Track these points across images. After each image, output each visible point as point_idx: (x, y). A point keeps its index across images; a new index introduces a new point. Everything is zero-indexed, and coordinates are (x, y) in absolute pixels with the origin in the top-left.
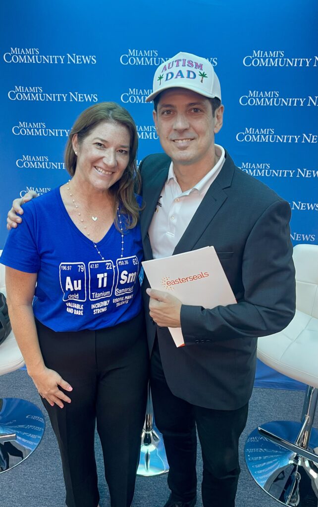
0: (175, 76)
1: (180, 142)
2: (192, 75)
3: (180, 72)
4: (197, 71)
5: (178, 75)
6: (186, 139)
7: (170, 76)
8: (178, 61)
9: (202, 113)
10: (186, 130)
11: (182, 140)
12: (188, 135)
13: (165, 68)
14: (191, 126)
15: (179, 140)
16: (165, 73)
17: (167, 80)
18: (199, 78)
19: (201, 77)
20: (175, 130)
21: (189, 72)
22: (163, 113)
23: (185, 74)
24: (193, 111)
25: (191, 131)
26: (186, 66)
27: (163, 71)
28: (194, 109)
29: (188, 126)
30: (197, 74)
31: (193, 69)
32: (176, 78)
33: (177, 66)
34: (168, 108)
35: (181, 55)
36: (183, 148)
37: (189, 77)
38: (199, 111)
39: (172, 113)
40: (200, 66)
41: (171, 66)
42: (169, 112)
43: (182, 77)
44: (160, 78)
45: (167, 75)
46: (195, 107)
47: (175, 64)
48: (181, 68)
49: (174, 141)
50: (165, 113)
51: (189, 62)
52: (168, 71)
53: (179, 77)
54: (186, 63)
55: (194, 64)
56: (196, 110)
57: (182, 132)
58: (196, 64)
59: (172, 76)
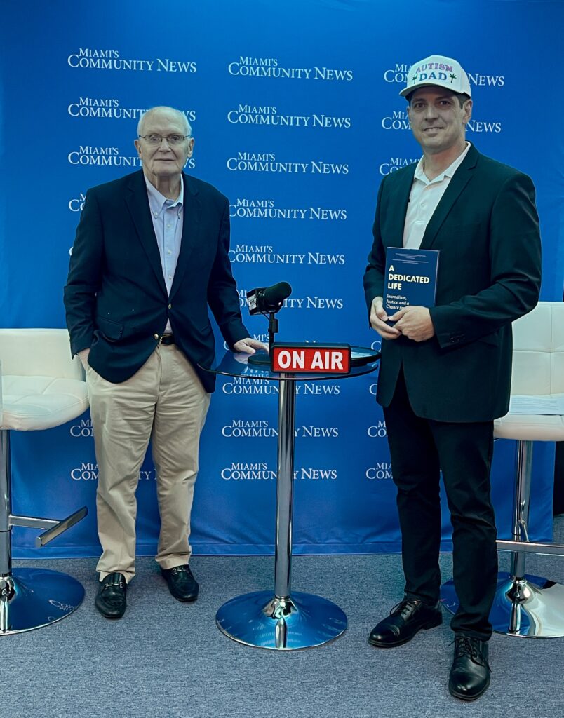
0: (428, 77)
2: (443, 77)
3: (433, 73)
4: (448, 73)
5: (431, 76)
8: (431, 65)
9: (450, 105)
10: (435, 119)
11: (432, 128)
12: (436, 124)
13: (419, 70)
14: (439, 116)
15: (429, 129)
16: (419, 74)
17: (420, 79)
18: (449, 79)
19: (451, 78)
20: (426, 119)
21: (441, 74)
22: (415, 106)
23: (437, 76)
25: (440, 120)
27: (417, 73)
28: (443, 102)
29: (437, 116)
31: (444, 71)
34: (420, 102)
35: (434, 58)
36: (433, 135)
37: (440, 78)
38: (447, 103)
39: (423, 106)
40: (451, 69)
42: (420, 105)
43: (435, 78)
44: (415, 78)
45: (421, 76)
46: (444, 100)
49: (425, 130)
51: (441, 65)
52: (422, 72)
53: (432, 78)
55: (445, 67)
56: (445, 103)
57: (431, 121)
58: (447, 67)
59: (426, 77)
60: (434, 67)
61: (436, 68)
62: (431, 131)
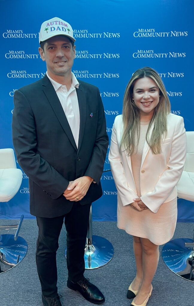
0: (56, 29)
1: (60, 63)
2: (64, 30)
3: (58, 27)
4: (66, 27)
5: (57, 29)
6: (62, 62)
7: (53, 29)
8: (56, 22)
9: (69, 49)
10: (63, 57)
12: (64, 59)
13: (48, 24)
15: (59, 62)
16: (49, 27)
17: (51, 30)
18: (67, 31)
19: (68, 31)
20: (58, 57)
21: (63, 28)
22: (49, 48)
24: (64, 48)
25: (65, 57)
26: (61, 25)
27: (47, 26)
29: (63, 55)
30: (66, 29)
31: (64, 26)
32: (57, 30)
33: (56, 24)
35: (56, 19)
36: (62, 66)
37: (63, 30)
38: (67, 47)
39: (54, 48)
40: (66, 25)
41: (52, 24)
42: (52, 48)
43: (60, 30)
44: (46, 29)
45: (51, 28)
46: (66, 45)
47: (55, 23)
48: (58, 25)
49: (56, 63)
50: (50, 48)
51: (61, 22)
53: (59, 30)
54: (61, 23)
55: (64, 24)
57: (60, 58)
58: (65, 24)
59: (54, 29)
60: (58, 23)
61: (60, 24)
62: (60, 64)
